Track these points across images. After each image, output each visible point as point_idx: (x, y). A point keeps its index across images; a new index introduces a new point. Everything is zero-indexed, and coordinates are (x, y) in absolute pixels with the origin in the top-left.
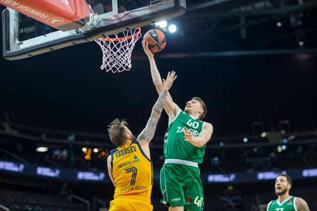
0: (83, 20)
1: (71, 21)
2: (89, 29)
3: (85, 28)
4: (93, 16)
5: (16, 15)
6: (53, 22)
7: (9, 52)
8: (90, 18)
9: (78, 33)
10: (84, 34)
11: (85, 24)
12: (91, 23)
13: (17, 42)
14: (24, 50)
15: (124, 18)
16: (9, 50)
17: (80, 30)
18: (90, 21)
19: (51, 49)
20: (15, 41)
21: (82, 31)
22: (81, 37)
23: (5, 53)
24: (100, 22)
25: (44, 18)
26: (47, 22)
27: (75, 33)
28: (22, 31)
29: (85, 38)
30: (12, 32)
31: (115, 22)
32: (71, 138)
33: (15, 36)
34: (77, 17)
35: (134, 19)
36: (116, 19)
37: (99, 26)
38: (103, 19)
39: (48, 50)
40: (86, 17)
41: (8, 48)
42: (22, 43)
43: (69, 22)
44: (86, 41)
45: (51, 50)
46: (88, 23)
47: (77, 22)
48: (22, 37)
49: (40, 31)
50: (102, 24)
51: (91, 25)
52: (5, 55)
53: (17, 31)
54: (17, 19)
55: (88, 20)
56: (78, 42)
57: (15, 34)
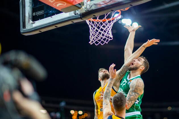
0: (79, 4)
1: (71, 5)
2: (84, 12)
3: (81, 10)
4: (87, 2)
5: (30, 2)
6: (58, 5)
7: (25, 29)
8: (85, 3)
9: (75, 14)
10: (80, 15)
11: (81, 7)
12: (86, 7)
13: (31, 22)
14: (36, 27)
15: (110, 3)
16: (25, 28)
17: (77, 12)
18: (85, 5)
19: (55, 26)
20: (29, 21)
21: (79, 13)
22: (78, 17)
23: (22, 30)
24: (91, 6)
25: (52, 2)
26: (54, 6)
27: (73, 14)
28: (34, 14)
29: (81, 18)
30: (27, 15)
31: (103, 6)
32: (63, 104)
33: (29, 18)
34: (76, 2)
35: (117, 3)
36: (104, 3)
37: (91, 9)
38: (95, 4)
39: (53, 27)
40: (82, 2)
41: (24, 26)
42: (34, 23)
43: (69, 5)
44: (82, 20)
45: (56, 28)
46: (83, 7)
47: (75, 6)
48: (35, 19)
49: (48, 14)
50: (93, 8)
51: (86, 8)
52: (22, 32)
53: (31, 14)
54: (31, 5)
55: (83, 5)
56: (75, 21)
57: (29, 16)
